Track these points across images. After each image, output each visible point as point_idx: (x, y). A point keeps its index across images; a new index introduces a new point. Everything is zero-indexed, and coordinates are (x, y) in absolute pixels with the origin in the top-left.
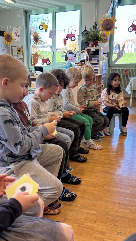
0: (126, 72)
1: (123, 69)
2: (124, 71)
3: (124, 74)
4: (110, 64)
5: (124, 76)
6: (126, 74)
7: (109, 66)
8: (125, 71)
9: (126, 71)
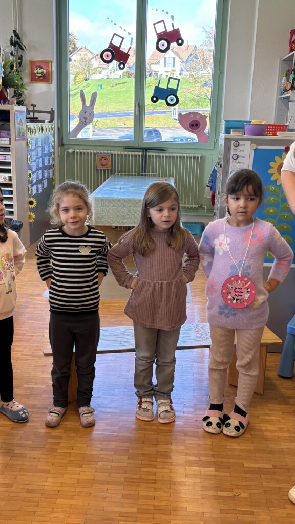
4: (62, 139)
5: (98, 171)
7: (61, 144)
8: (100, 157)
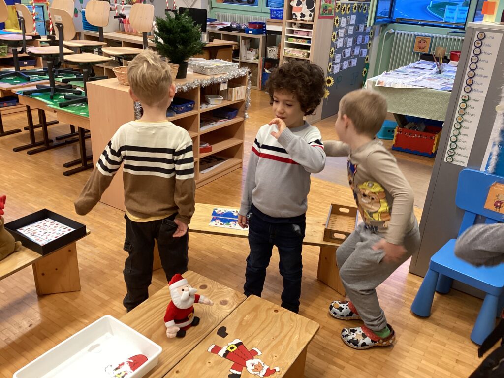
0: (422, 45)
1: (415, 36)
2: (417, 41)
3: (416, 49)
6: (420, 48)
8: (419, 40)
9: (422, 42)
